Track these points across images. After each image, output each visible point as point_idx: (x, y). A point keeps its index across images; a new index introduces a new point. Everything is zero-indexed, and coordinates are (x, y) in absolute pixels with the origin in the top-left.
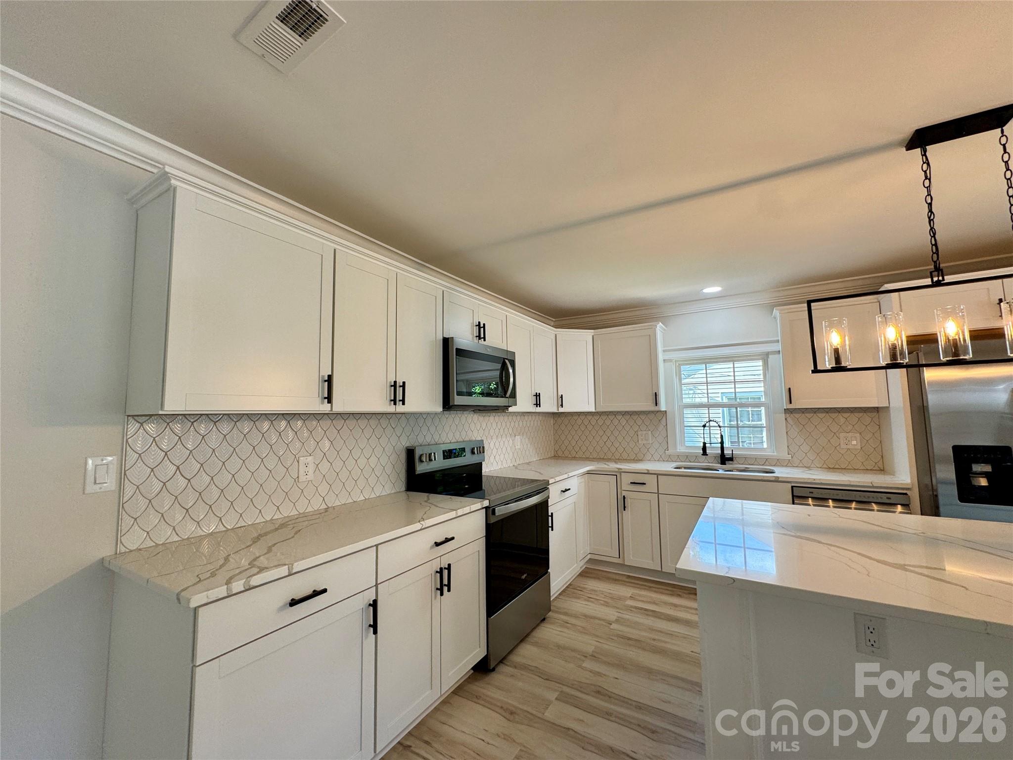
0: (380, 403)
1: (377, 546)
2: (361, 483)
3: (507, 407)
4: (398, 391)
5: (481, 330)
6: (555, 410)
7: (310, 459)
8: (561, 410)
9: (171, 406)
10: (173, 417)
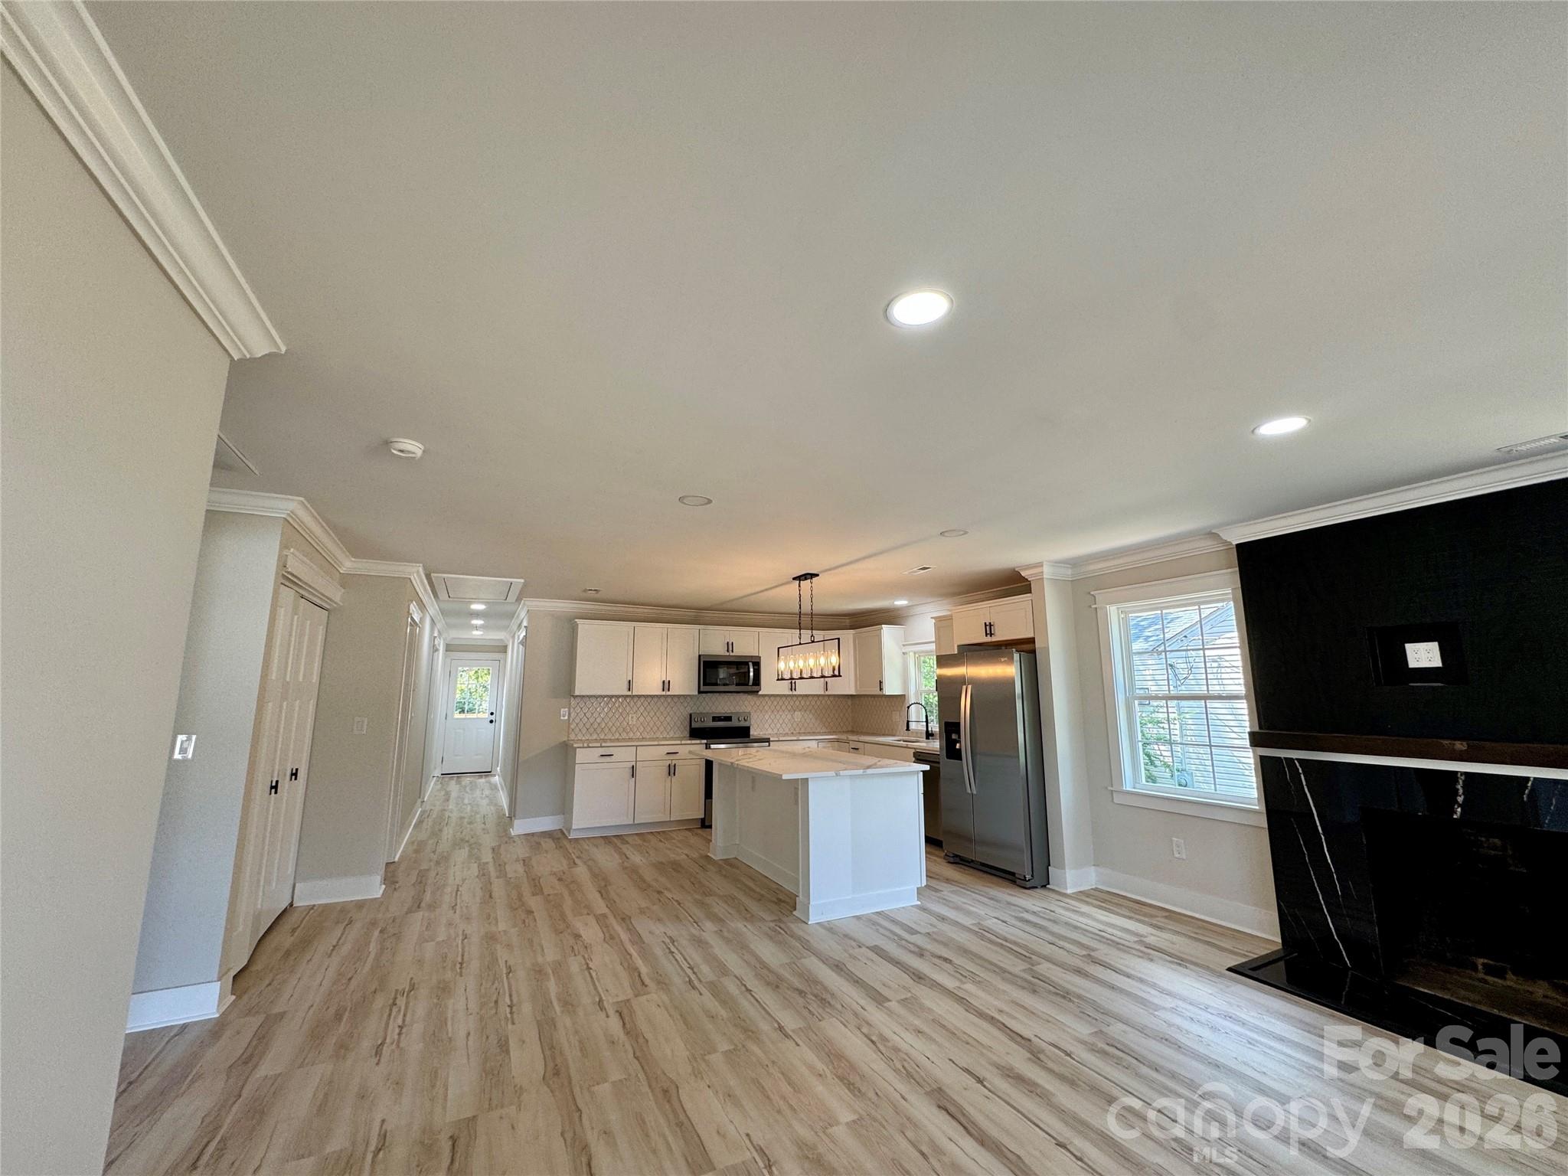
0: (657, 691)
1: (637, 746)
2: (662, 729)
3: (758, 692)
4: (666, 685)
5: (729, 646)
6: (823, 693)
7: (634, 715)
8: (827, 693)
9: (577, 693)
10: (577, 696)
